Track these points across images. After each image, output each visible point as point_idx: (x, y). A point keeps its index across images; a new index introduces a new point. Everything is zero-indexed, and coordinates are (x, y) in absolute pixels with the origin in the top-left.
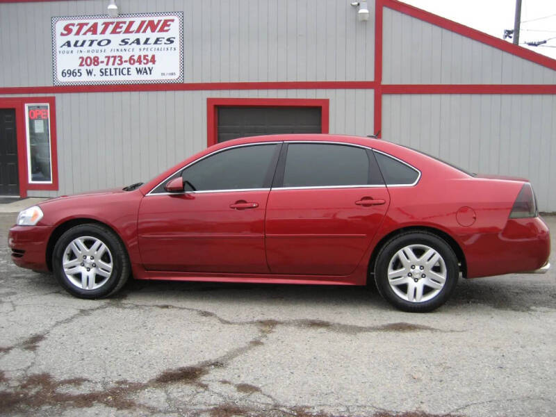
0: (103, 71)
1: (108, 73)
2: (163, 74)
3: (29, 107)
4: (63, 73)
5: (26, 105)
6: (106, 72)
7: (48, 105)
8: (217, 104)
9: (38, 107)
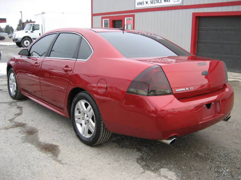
0: (152, 2)
1: (153, 3)
2: (174, 1)
3: (127, 19)
4: (138, 3)
5: (125, 18)
6: (153, 2)
7: (132, 18)
8: (197, 16)
9: (129, 19)
